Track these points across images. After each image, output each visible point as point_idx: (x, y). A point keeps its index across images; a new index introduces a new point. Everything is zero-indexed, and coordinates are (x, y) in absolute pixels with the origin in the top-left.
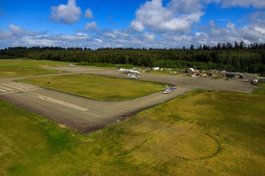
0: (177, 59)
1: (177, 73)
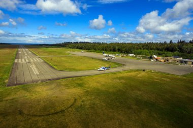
0: (152, 49)
1: (143, 59)
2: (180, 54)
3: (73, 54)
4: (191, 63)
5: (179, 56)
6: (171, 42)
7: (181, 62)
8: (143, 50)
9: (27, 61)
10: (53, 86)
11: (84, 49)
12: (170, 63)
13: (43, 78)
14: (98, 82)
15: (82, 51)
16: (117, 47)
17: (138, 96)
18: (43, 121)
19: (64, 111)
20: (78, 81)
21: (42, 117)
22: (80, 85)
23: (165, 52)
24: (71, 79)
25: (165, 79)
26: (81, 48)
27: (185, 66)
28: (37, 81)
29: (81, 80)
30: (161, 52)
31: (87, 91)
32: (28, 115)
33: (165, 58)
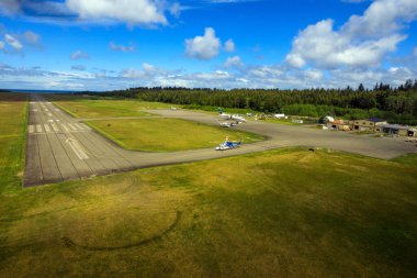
0: (322, 103)
1: (304, 123)
2: (381, 113)
3: (153, 115)
4: (406, 133)
5: (380, 118)
6: (361, 87)
7: (386, 130)
8: (302, 105)
9: (56, 129)
10: (125, 184)
11: (176, 103)
12: (362, 133)
13: (99, 167)
14: (218, 175)
15: (173, 107)
16: (248, 99)
17: (307, 204)
18: (121, 259)
19: (159, 237)
20: (177, 174)
21: (116, 253)
22: (182, 182)
23: (350, 110)
24: (160, 168)
25: (357, 167)
26: (169, 101)
27: (395, 138)
28: (88, 175)
29: (181, 170)
30: (341, 109)
31: (200, 195)
32: (84, 248)
33: (351, 122)
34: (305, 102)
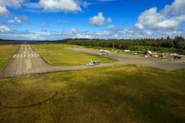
0: (148, 45)
1: (137, 54)
3: (70, 50)
5: (174, 52)
6: (168, 38)
7: (175, 57)
8: (139, 46)
9: (25, 56)
10: (40, 80)
11: (83, 45)
12: (164, 58)
13: (33, 72)
14: (85, 77)
15: (80, 47)
16: (114, 43)
17: (120, 90)
18: (17, 113)
19: (42, 103)
20: (66, 76)
21: (18, 109)
22: (66, 79)
23: (161, 48)
24: (60, 73)
25: (153, 74)
26: (80, 44)
28: (26, 75)
29: (69, 74)
30: (156, 48)
31: (71, 85)
32: (5, 107)
33: (159, 54)
34: (140, 45)
